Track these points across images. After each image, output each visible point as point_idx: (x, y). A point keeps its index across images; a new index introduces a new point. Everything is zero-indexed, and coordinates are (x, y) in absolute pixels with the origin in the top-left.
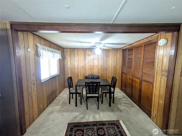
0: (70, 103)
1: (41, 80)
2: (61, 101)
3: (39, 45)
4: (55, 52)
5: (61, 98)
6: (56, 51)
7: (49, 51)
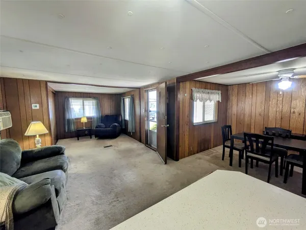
0: (223, 159)
1: (193, 123)
2: (214, 154)
3: (193, 89)
4: (212, 93)
5: (215, 152)
6: (214, 91)
7: (204, 93)
